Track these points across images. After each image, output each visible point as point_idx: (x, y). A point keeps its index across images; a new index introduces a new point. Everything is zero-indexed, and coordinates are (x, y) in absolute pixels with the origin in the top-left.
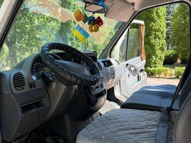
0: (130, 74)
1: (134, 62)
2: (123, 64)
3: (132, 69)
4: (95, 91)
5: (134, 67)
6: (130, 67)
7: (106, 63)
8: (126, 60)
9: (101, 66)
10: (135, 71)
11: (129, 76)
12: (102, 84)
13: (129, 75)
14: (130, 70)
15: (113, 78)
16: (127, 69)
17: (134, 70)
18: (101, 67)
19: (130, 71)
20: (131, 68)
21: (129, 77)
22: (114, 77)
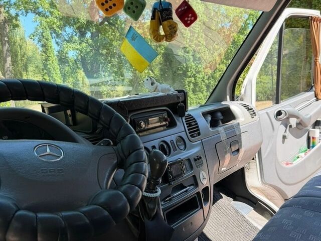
0: (288, 134)
1: (296, 104)
2: (267, 113)
3: (293, 122)
4: (170, 200)
5: (297, 117)
6: (288, 118)
7: (219, 114)
8: (277, 102)
9: (198, 127)
10: (300, 127)
11: (286, 140)
12: (194, 177)
13: (284, 137)
14: (286, 124)
15: (236, 153)
16: (277, 124)
17: (298, 124)
18: (198, 130)
19: (286, 127)
20: (290, 119)
21: (283, 142)
22: (238, 150)
